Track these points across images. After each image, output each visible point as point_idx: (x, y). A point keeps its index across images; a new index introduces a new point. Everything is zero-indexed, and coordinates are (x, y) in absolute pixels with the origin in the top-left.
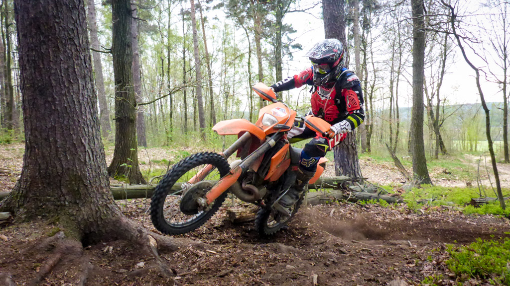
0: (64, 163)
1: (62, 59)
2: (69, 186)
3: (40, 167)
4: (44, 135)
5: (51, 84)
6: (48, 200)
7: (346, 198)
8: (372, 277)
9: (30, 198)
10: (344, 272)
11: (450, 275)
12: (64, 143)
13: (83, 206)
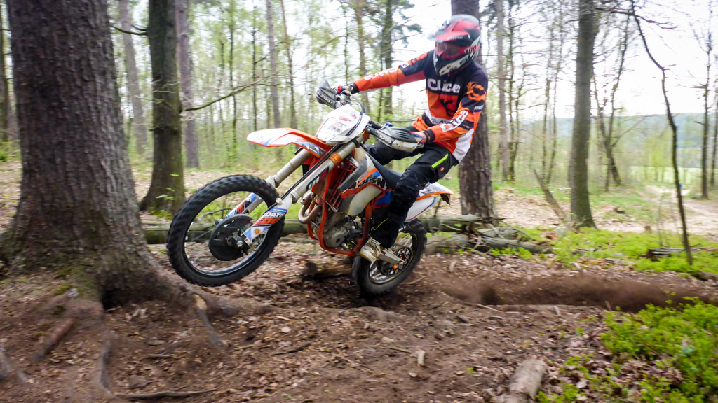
0: (76, 194)
1: (72, 47)
2: (84, 226)
3: (43, 198)
4: (48, 153)
5: (57, 82)
6: (55, 245)
7: (472, 245)
8: (500, 355)
9: (31, 241)
10: (461, 348)
11: (606, 354)
12: (76, 166)
13: (103, 253)
